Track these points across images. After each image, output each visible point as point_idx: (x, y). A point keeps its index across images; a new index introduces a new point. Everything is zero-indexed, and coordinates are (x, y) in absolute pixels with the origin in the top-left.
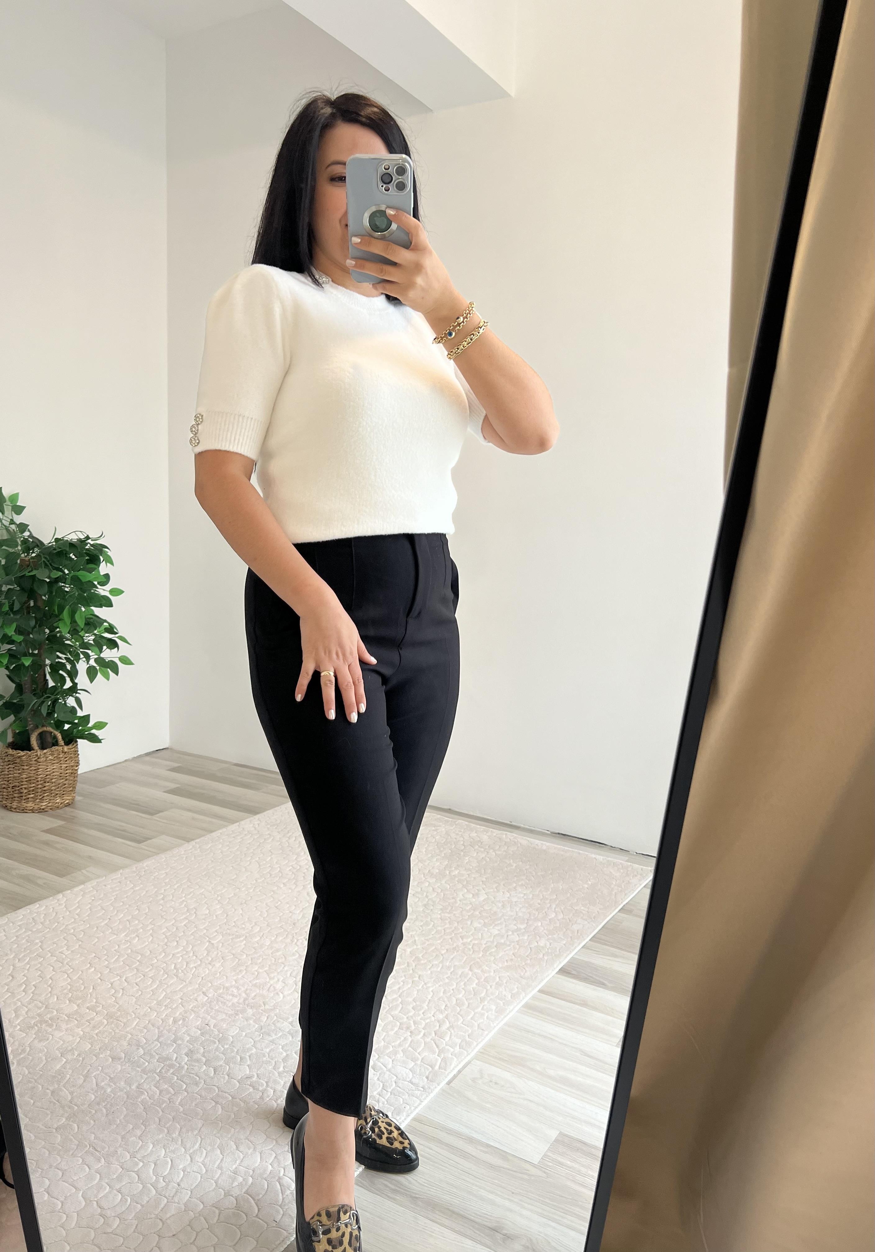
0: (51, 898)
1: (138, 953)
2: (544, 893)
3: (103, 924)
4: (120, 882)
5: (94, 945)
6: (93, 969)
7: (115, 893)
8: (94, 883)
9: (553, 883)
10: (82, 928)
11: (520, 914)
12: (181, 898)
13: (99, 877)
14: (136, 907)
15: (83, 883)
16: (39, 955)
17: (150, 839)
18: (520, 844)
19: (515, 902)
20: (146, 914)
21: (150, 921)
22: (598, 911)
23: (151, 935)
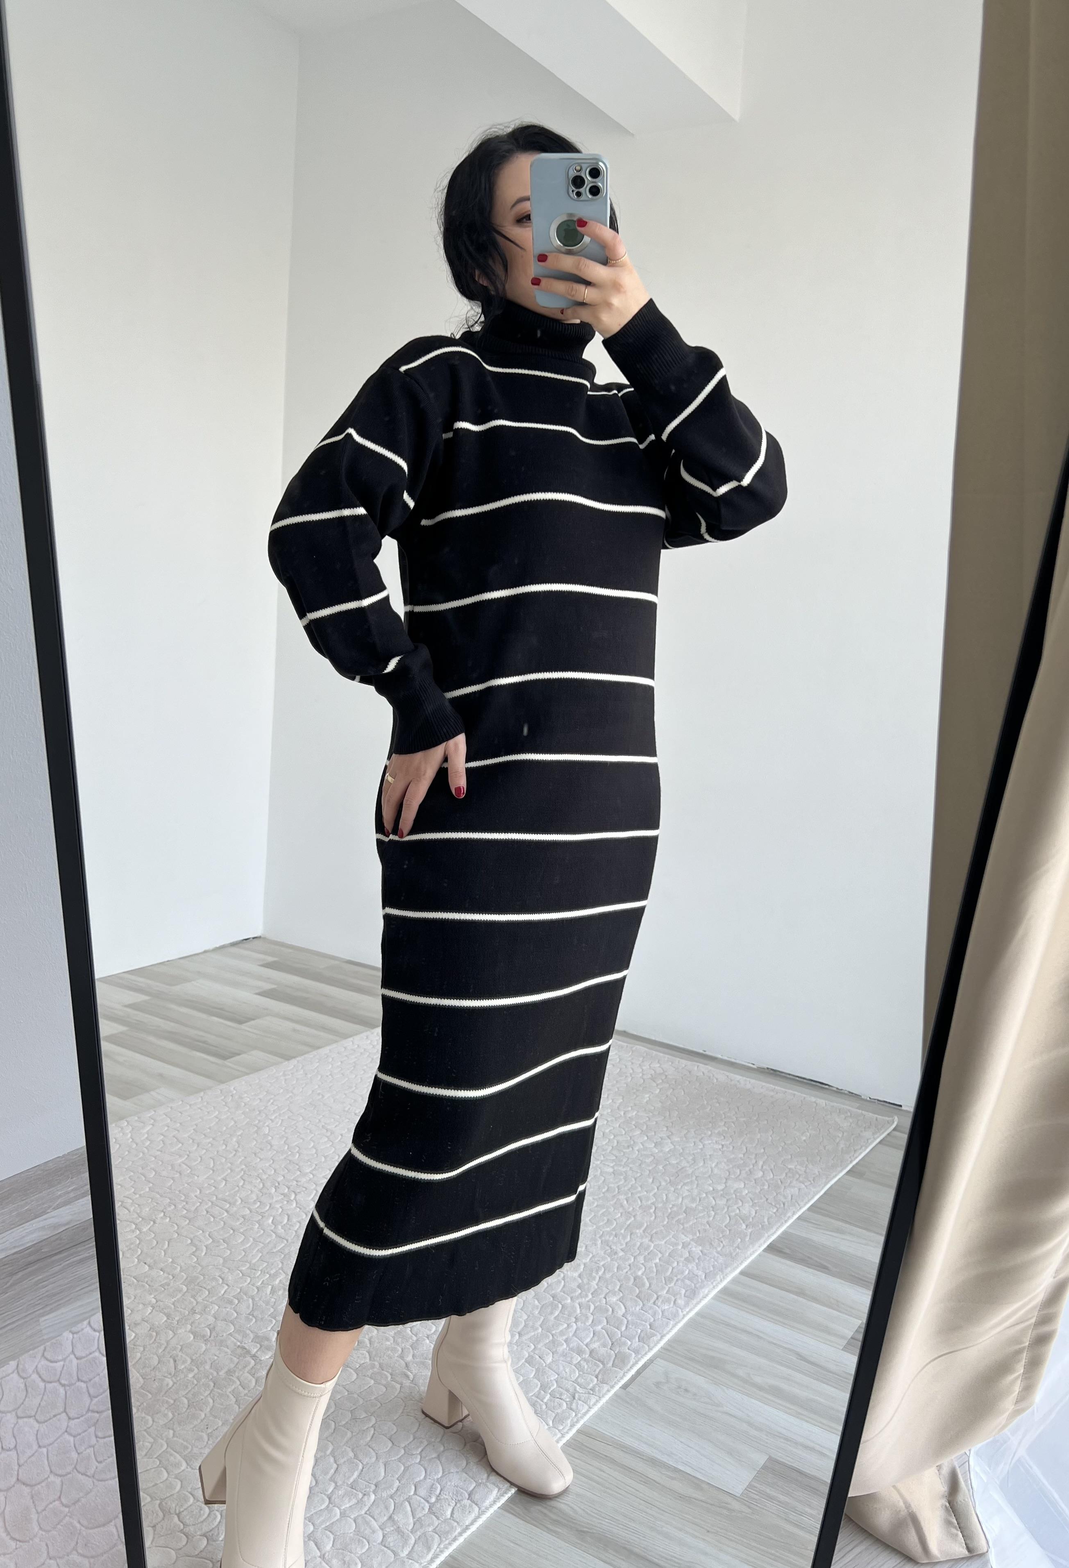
1: (225, 1201)
2: (749, 1146)
4: (201, 1108)
5: (169, 1188)
6: (167, 1220)
8: (167, 1108)
10: (152, 1166)
11: (716, 1171)
13: (174, 1100)
14: (222, 1142)
15: (153, 1108)
23: (242, 1178)
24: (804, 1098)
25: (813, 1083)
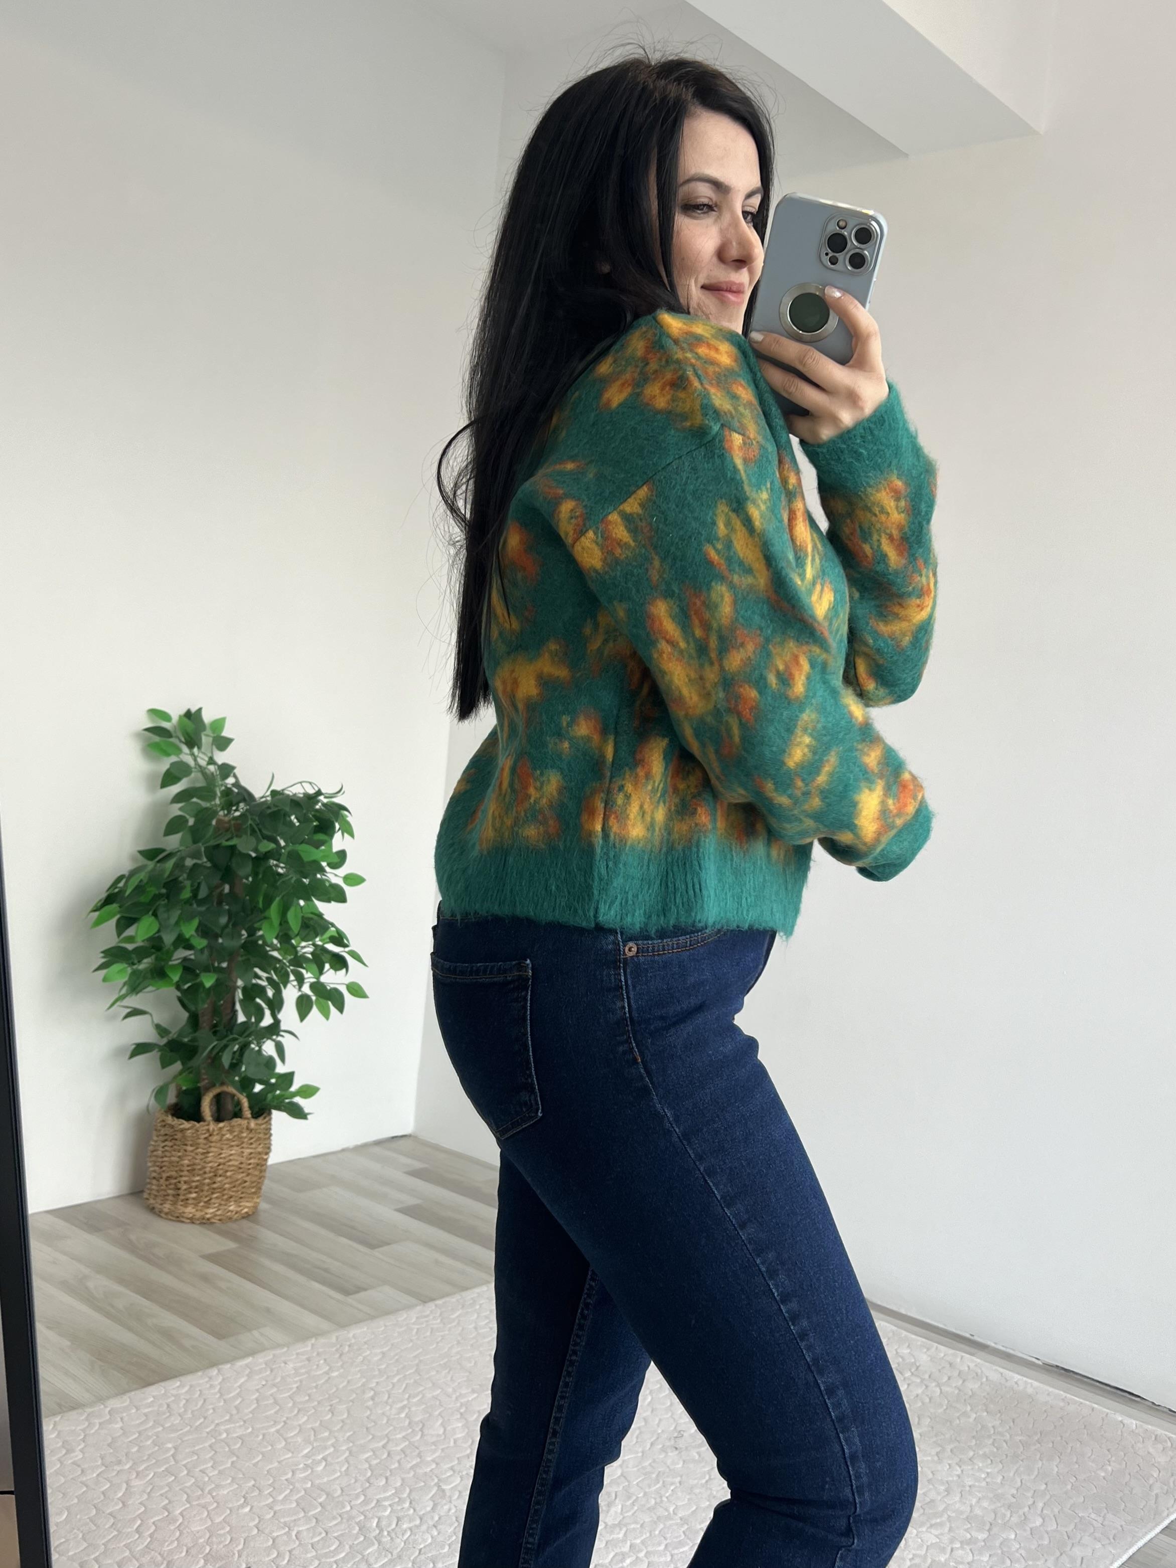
0: (200, 1373)
1: (322, 1490)
2: (1025, 1477)
3: (273, 1430)
4: (309, 1360)
5: (255, 1465)
6: (247, 1509)
7: (297, 1379)
8: (269, 1355)
9: (1041, 1459)
10: (240, 1432)
11: (978, 1511)
12: (402, 1401)
13: (279, 1346)
14: (329, 1408)
15: (252, 1353)
16: (168, 1471)
17: (365, 1290)
18: (987, 1377)
19: (970, 1486)
20: (343, 1421)
21: (348, 1434)
22: (1121, 1526)
23: (347, 1460)
24: (1107, 1414)
25: (1119, 1392)
